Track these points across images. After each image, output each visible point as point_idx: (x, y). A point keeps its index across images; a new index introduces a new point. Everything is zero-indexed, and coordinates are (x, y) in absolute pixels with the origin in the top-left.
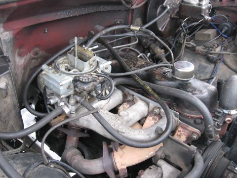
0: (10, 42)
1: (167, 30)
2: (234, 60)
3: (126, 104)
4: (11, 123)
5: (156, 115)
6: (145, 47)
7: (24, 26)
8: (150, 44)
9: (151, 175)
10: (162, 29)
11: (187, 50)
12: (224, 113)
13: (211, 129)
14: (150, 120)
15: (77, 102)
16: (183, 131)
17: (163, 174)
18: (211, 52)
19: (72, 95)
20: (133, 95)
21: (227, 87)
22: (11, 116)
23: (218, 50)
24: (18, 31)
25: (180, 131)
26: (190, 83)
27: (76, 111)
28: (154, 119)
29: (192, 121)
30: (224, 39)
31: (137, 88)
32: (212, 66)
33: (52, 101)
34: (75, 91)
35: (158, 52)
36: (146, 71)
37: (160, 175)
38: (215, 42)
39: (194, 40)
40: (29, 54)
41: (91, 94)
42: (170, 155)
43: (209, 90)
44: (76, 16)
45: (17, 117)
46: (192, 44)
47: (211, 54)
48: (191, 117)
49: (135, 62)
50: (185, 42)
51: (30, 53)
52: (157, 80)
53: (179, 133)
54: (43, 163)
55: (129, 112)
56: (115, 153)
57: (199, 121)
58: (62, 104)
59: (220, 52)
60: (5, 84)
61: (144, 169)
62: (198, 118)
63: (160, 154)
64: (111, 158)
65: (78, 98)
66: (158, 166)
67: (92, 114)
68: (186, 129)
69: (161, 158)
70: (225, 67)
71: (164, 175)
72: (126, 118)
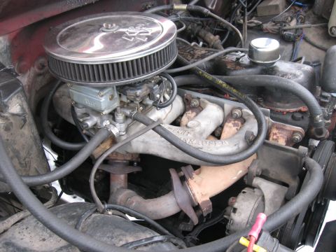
0: (5, 52)
1: (220, 6)
2: (318, 34)
3: (190, 112)
4: (34, 165)
5: (237, 118)
6: (192, 36)
7: (22, 26)
8: (199, 31)
9: (248, 200)
10: (212, 6)
11: (251, 31)
12: (332, 96)
13: (320, 121)
14: (230, 127)
15: (127, 117)
16: (280, 133)
17: (263, 196)
18: (285, 28)
19: (119, 108)
20: (199, 98)
21: (330, 62)
22: (32, 156)
23: (293, 24)
24: (14, 34)
25: (276, 134)
26: (275, 67)
27: (127, 130)
28: (235, 125)
29: (289, 118)
30: (298, 9)
31: (203, 87)
32: (290, 47)
33: (90, 123)
34: (121, 102)
35: (212, 41)
36: (211, 60)
37: (260, 198)
38: (287, 14)
39: (256, 17)
40: (32, 68)
41: (145, 103)
42: (269, 169)
43: (305, 72)
44: (92, 3)
45: (41, 156)
46: (256, 21)
47: (285, 30)
48: (288, 112)
49: (192, 52)
50: (247, 21)
51: (34, 66)
52: (229, 69)
53: (275, 137)
54: (96, 211)
55: (199, 120)
56: (191, 182)
57: (299, 116)
58: (107, 123)
59: (298, 27)
60: (19, 107)
61: (236, 195)
62: (296, 112)
63: (255, 169)
64: (186, 190)
65: (128, 112)
66: (254, 188)
67: (153, 129)
68: (283, 129)
69: (257, 176)
70: (308, 46)
71: (266, 197)
72: (198, 129)
